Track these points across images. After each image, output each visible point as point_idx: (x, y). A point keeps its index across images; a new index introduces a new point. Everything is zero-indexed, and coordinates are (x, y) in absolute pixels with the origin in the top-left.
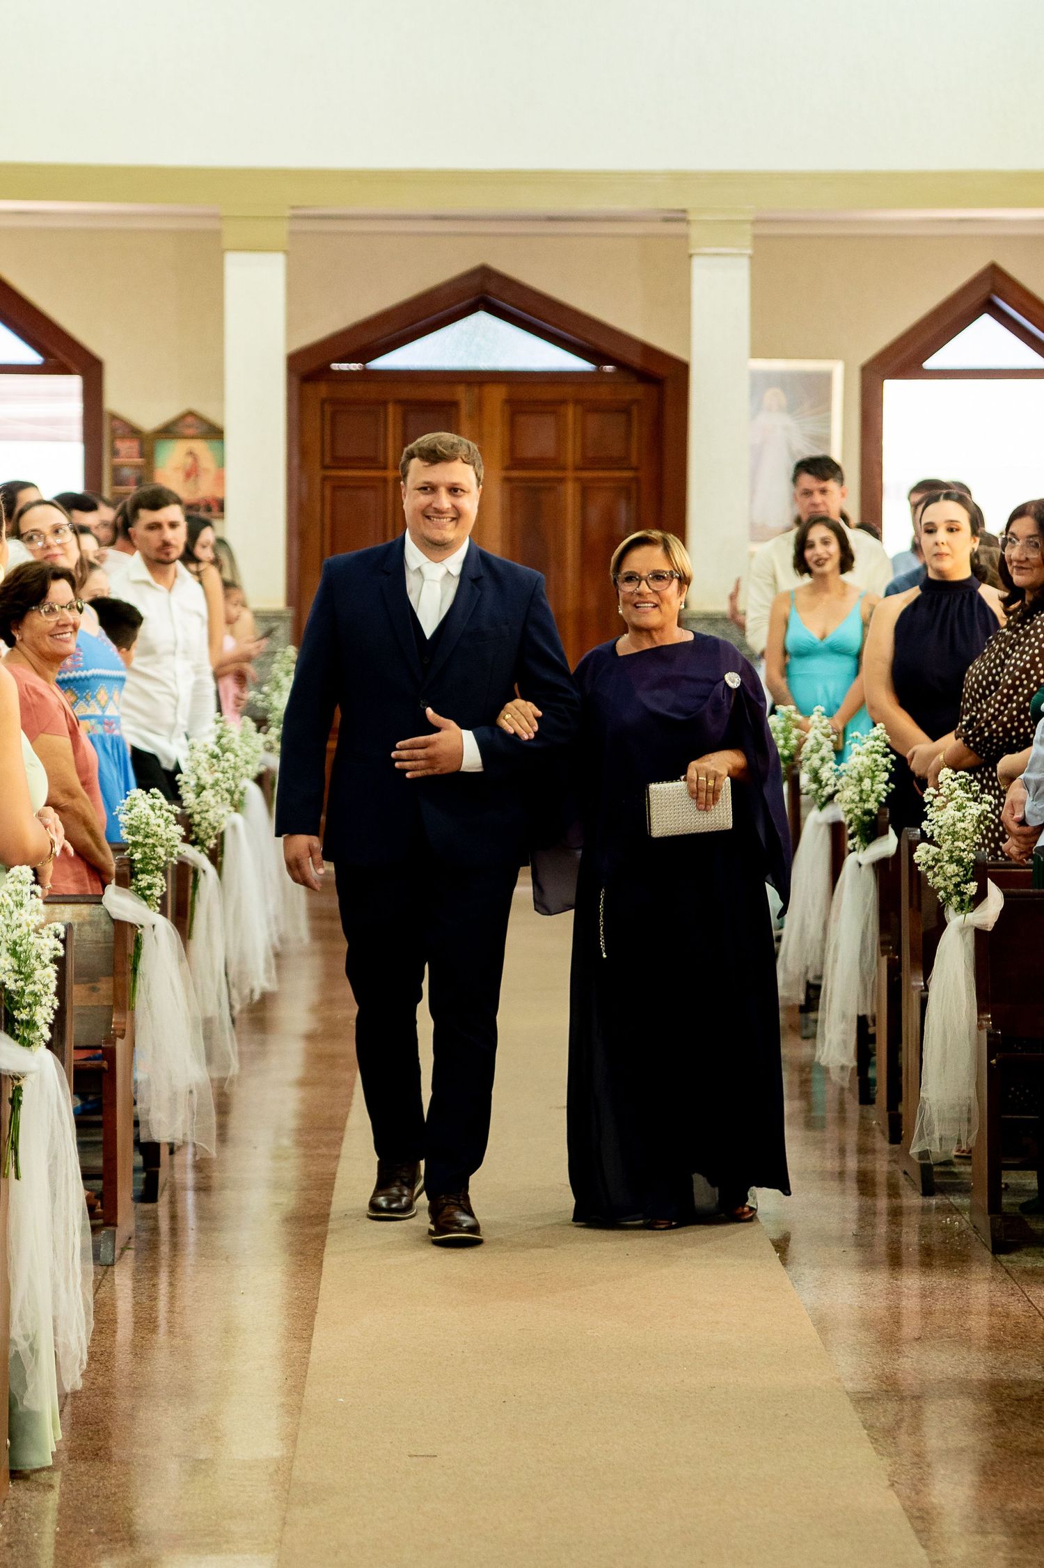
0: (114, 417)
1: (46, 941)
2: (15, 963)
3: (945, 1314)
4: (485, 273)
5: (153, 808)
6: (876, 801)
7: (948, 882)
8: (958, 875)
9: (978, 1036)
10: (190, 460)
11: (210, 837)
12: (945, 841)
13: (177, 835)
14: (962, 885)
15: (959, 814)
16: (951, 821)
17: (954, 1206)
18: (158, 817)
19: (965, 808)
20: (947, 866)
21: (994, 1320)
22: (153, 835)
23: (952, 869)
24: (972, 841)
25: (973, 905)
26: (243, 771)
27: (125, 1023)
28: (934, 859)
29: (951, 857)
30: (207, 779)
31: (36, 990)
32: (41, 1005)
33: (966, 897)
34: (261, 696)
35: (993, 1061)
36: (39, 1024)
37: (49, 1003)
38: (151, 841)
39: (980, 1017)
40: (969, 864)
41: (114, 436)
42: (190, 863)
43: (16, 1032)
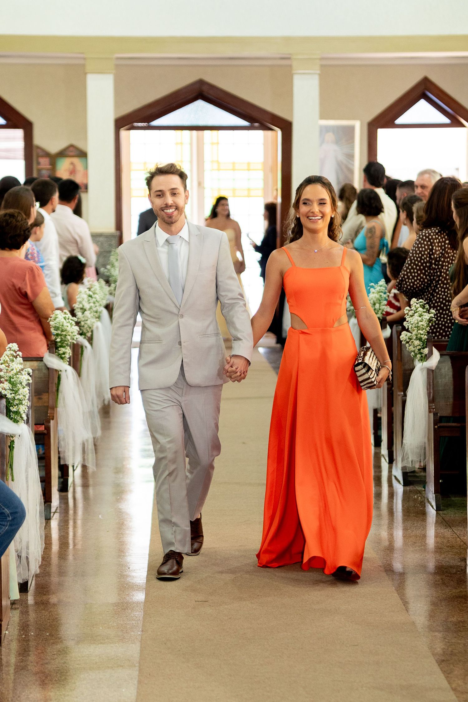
0: (38, 147)
1: (24, 376)
2: (10, 386)
3: (416, 537)
4: (201, 82)
5: (65, 318)
6: (381, 313)
7: (415, 348)
8: (420, 345)
9: (429, 416)
10: (71, 167)
11: (88, 332)
12: (414, 330)
13: (75, 331)
14: (422, 349)
15: (420, 319)
16: (416, 322)
17: (418, 490)
18: (67, 323)
19: (422, 316)
20: (415, 341)
21: (439, 539)
22: (65, 331)
23: (417, 342)
24: (426, 330)
25: (426, 358)
26: (101, 303)
27: (54, 413)
28: (409, 338)
29: (417, 337)
30: (87, 306)
31: (20, 398)
32: (22, 404)
33: (423, 355)
34: (106, 270)
35: (436, 427)
36: (21, 413)
37: (26, 404)
38: (64, 333)
39: (430, 407)
40: (424, 340)
41: (38, 156)
42: (79, 343)
43: (12, 416)
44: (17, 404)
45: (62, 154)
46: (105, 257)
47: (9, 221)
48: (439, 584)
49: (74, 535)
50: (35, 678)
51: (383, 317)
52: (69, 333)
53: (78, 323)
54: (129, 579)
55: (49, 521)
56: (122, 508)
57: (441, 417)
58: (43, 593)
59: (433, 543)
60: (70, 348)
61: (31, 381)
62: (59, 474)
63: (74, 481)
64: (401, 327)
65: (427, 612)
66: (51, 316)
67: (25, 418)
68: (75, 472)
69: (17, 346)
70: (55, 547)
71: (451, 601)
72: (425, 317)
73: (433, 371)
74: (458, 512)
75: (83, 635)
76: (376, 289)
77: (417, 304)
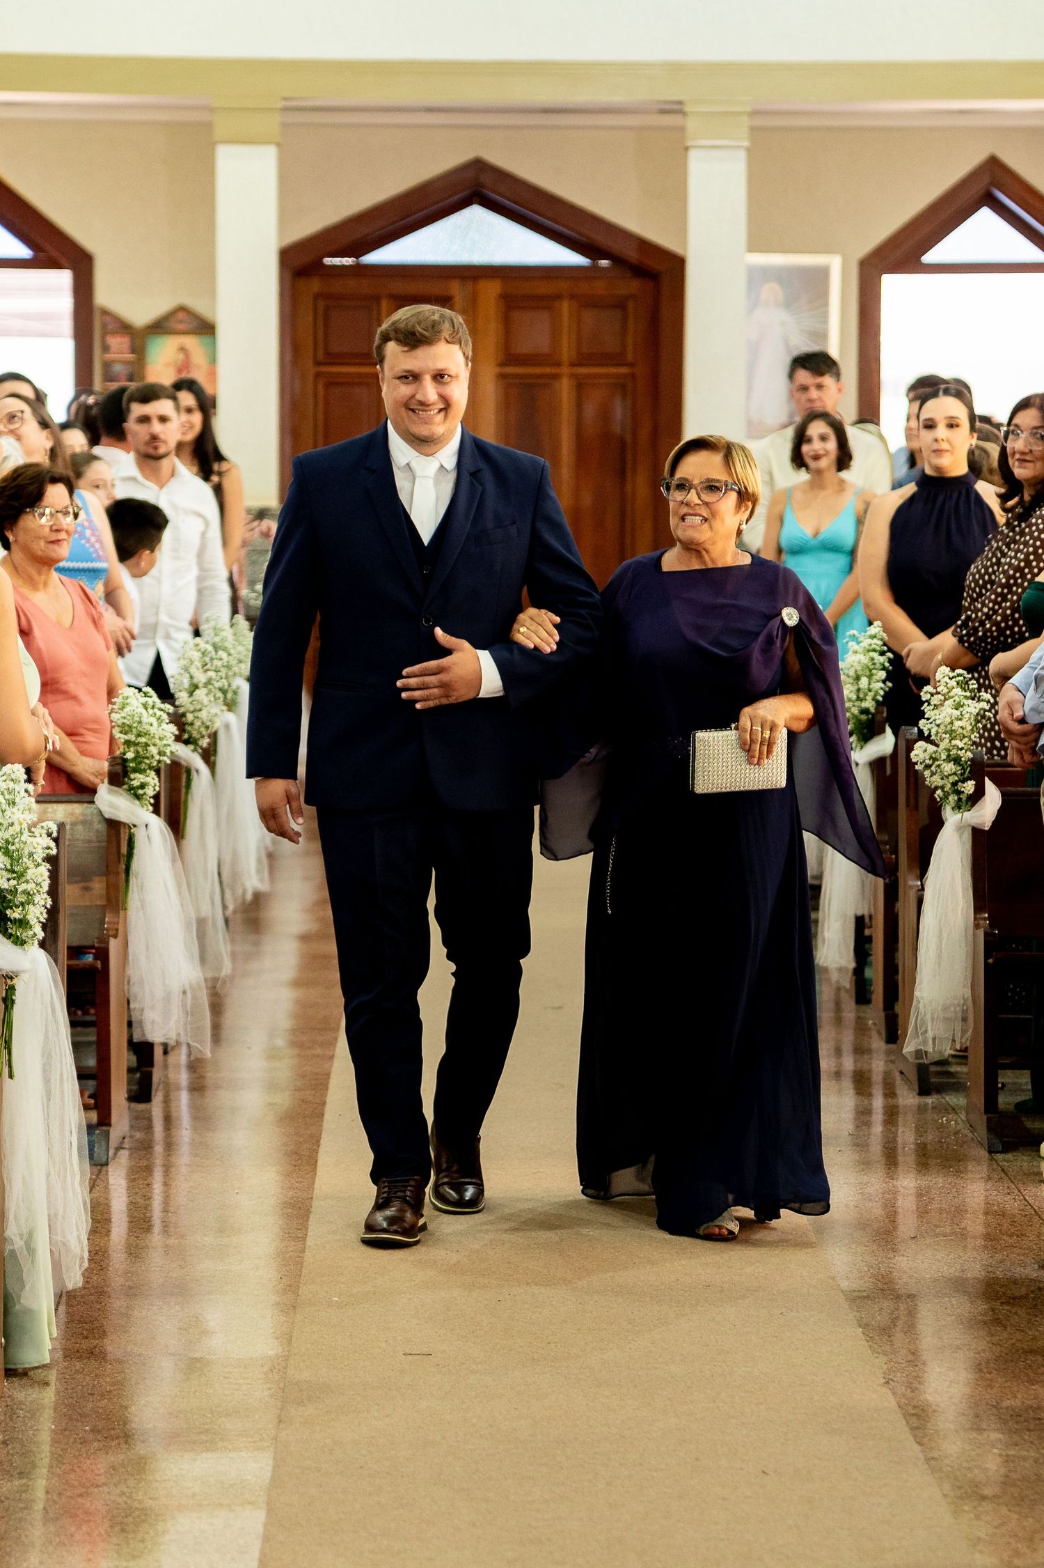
0: (105, 312)
1: (38, 840)
3: (941, 1214)
4: (478, 165)
5: (144, 706)
7: (944, 781)
8: (954, 774)
9: (974, 937)
10: (181, 357)
11: (203, 736)
12: (941, 740)
13: (170, 734)
14: (959, 783)
15: (956, 713)
16: (947, 720)
17: (950, 1106)
18: (151, 716)
19: (961, 706)
20: (943, 764)
21: (991, 1219)
22: (145, 734)
23: (948, 767)
25: (968, 804)
26: (236, 668)
27: (118, 923)
28: (930, 758)
29: (948, 756)
30: (200, 678)
31: (29, 889)
32: (33, 904)
33: (962, 796)
35: (989, 961)
36: (32, 923)
37: (42, 902)
39: (977, 916)
40: (965, 762)
41: (105, 333)
42: (182, 762)
43: (10, 932)
44: (22, 904)
45: (159, 327)
48: (984, 1323)
51: (875, 709)
52: (153, 740)
53: (176, 718)
55: (104, 1169)
58: (83, 1334)
60: (158, 774)
61: (55, 851)
62: (129, 1062)
63: (166, 1076)
66: (113, 700)
67: (40, 935)
68: (171, 1058)
71: (1011, 1361)
72: (968, 710)
73: (984, 832)
76: (862, 644)
77: (950, 679)
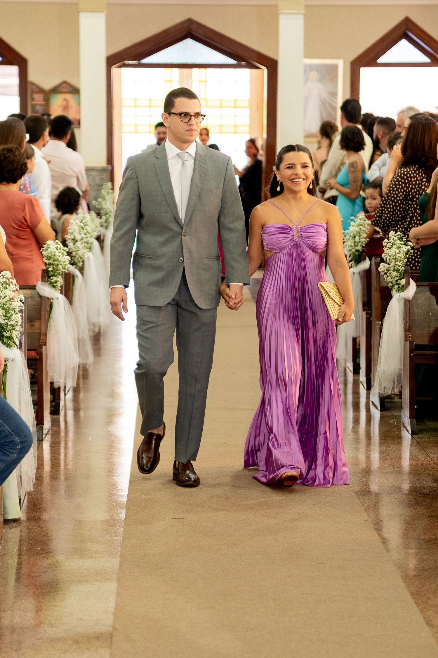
0: (32, 84)
1: (17, 303)
2: (3, 312)
3: (392, 460)
4: (190, 21)
5: (57, 248)
6: (361, 246)
7: (393, 279)
8: (397, 276)
9: (405, 345)
10: (65, 103)
11: (79, 262)
12: (391, 262)
13: (67, 260)
14: (399, 280)
15: (398, 251)
16: (394, 254)
17: (394, 416)
18: (59, 252)
19: (400, 248)
20: (392, 272)
21: (413, 462)
22: (57, 260)
23: (394, 274)
24: (403, 262)
25: (403, 289)
26: (92, 234)
27: (46, 340)
28: (387, 270)
29: (394, 269)
30: (78, 237)
31: (13, 324)
32: (15, 330)
33: (400, 286)
34: (97, 203)
35: (412, 355)
36: (14, 338)
37: (18, 329)
38: (56, 263)
39: (407, 336)
40: (402, 271)
41: (33, 93)
42: (71, 273)
43: (5, 341)
44: (10, 330)
45: (56, 90)
46: (97, 190)
47: (7, 156)
48: (412, 505)
49: (66, 456)
50: (26, 590)
51: (362, 250)
52: (60, 263)
53: (69, 254)
54: (117, 498)
55: (41, 442)
56: (111, 430)
57: (417, 345)
58: (35, 510)
59: (408, 465)
60: (62, 277)
61: (23, 308)
62: (51, 398)
63: (65, 404)
64: (379, 259)
65: (401, 530)
66: (43, 246)
67: (18, 343)
68: (67, 396)
69: (10, 274)
70: (47, 467)
71: (424, 520)
72: (403, 249)
73: (410, 301)
74: (432, 436)
75: (73, 550)
76: (356, 223)
77: (395, 236)
